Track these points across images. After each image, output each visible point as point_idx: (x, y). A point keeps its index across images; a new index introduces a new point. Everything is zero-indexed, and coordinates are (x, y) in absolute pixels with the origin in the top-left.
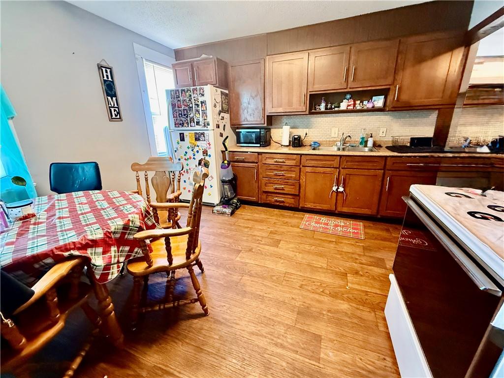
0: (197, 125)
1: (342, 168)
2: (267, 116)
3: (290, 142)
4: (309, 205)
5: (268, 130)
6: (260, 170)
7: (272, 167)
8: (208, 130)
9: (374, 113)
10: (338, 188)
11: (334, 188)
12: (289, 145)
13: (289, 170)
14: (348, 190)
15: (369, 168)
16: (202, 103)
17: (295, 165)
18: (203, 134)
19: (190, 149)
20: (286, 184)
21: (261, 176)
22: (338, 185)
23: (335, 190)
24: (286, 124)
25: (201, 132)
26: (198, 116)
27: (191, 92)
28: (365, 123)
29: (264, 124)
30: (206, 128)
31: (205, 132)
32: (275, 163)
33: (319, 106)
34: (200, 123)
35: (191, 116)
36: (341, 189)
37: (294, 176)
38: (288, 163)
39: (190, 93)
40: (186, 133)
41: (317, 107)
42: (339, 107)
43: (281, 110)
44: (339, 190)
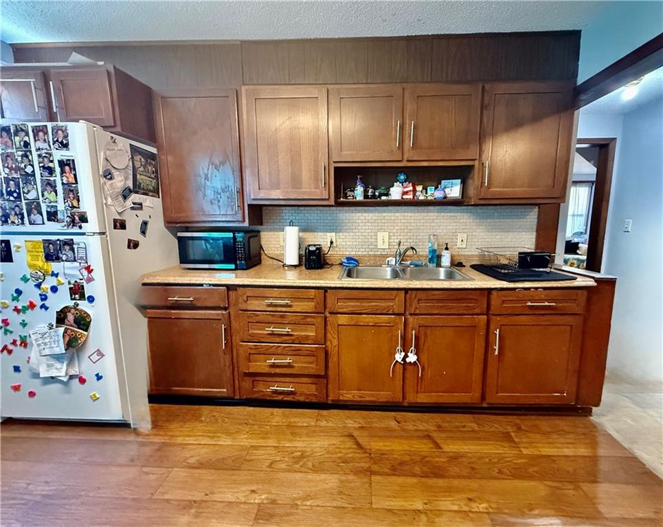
0: (49, 220)
1: (411, 314)
2: (249, 205)
3: (300, 257)
4: (348, 395)
5: (253, 234)
6: (235, 325)
7: (262, 316)
8: (84, 234)
9: (446, 207)
10: (406, 356)
11: (399, 357)
12: (300, 265)
13: (302, 322)
14: (424, 357)
15: (461, 312)
16: (62, 164)
17: (313, 310)
18: (70, 244)
19: (32, 283)
20: (297, 353)
21: (236, 339)
22: (405, 350)
23: (400, 360)
24: (291, 224)
25: (62, 238)
26: (52, 196)
27: (27, 134)
28: (433, 224)
29: (244, 221)
30: (76, 230)
31: (76, 239)
32: (270, 309)
33: (353, 191)
34: (60, 216)
35: (32, 196)
36: (412, 358)
37: (314, 334)
38: (299, 306)
39: (26, 139)
40: (15, 242)
41: (349, 193)
42: (387, 195)
43: (276, 194)
44: (408, 360)
